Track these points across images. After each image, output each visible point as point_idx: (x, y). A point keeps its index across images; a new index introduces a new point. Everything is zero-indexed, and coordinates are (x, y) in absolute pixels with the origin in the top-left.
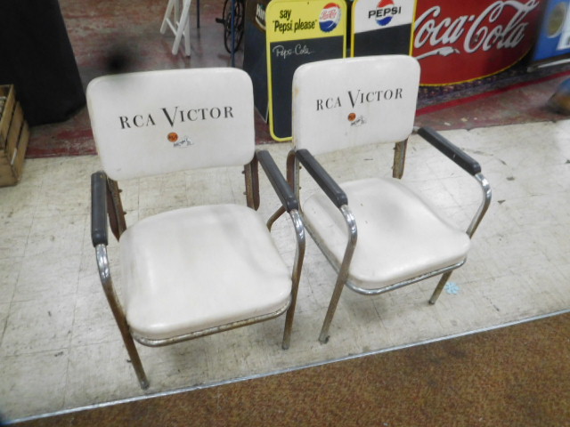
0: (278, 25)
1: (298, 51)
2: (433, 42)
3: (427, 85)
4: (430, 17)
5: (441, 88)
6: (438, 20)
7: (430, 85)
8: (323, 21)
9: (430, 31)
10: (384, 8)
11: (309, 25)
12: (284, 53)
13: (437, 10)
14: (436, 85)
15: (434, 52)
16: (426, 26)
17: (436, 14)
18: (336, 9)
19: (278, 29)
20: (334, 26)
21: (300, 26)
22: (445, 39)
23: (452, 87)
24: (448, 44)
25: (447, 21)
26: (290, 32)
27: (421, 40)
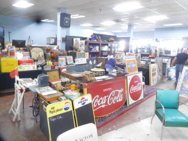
0: (50, 112)
1: (58, 118)
2: (99, 104)
3: (101, 117)
4: (96, 98)
5: (105, 117)
6: (99, 99)
7: (101, 116)
8: (65, 107)
9: (97, 102)
10: (82, 100)
11: (61, 110)
12: (53, 120)
13: (98, 96)
14: (103, 116)
15: (100, 107)
16: (96, 101)
17: (98, 97)
18: (68, 103)
19: (51, 113)
20: (69, 108)
21: (58, 110)
22: (102, 103)
23: (108, 116)
24: (103, 104)
25: (101, 98)
26: (55, 113)
27: (95, 105)
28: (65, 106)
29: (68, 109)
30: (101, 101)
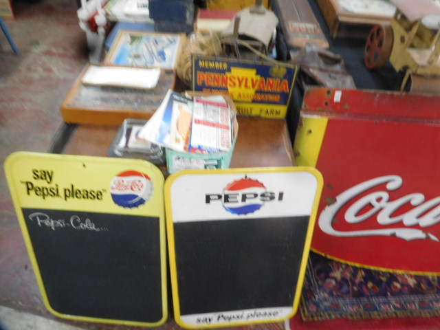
0: (30, 187)
1: (76, 223)
2: (383, 219)
3: (366, 267)
4: (382, 187)
6: (394, 195)
7: (372, 268)
8: (117, 192)
9: (377, 206)
10: (241, 192)
12: (51, 223)
13: (395, 182)
14: (383, 270)
15: (387, 232)
16: (371, 198)
17: (390, 186)
18: (143, 180)
19: (33, 193)
20: (142, 202)
22: (409, 218)
24: (416, 226)
25: (417, 198)
26: (56, 198)
27: (359, 214)
28: (119, 185)
29: (136, 205)
30: (407, 207)
